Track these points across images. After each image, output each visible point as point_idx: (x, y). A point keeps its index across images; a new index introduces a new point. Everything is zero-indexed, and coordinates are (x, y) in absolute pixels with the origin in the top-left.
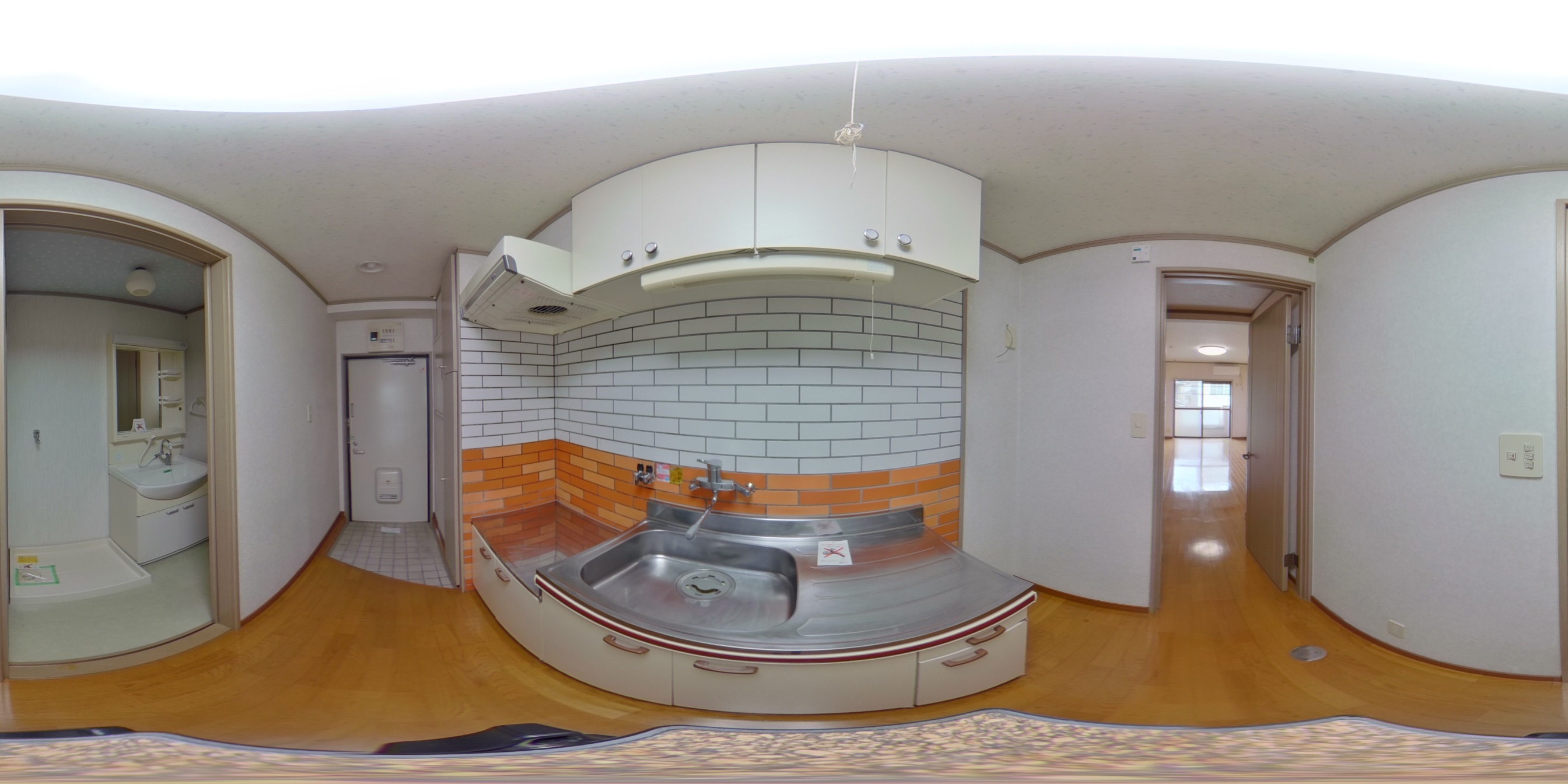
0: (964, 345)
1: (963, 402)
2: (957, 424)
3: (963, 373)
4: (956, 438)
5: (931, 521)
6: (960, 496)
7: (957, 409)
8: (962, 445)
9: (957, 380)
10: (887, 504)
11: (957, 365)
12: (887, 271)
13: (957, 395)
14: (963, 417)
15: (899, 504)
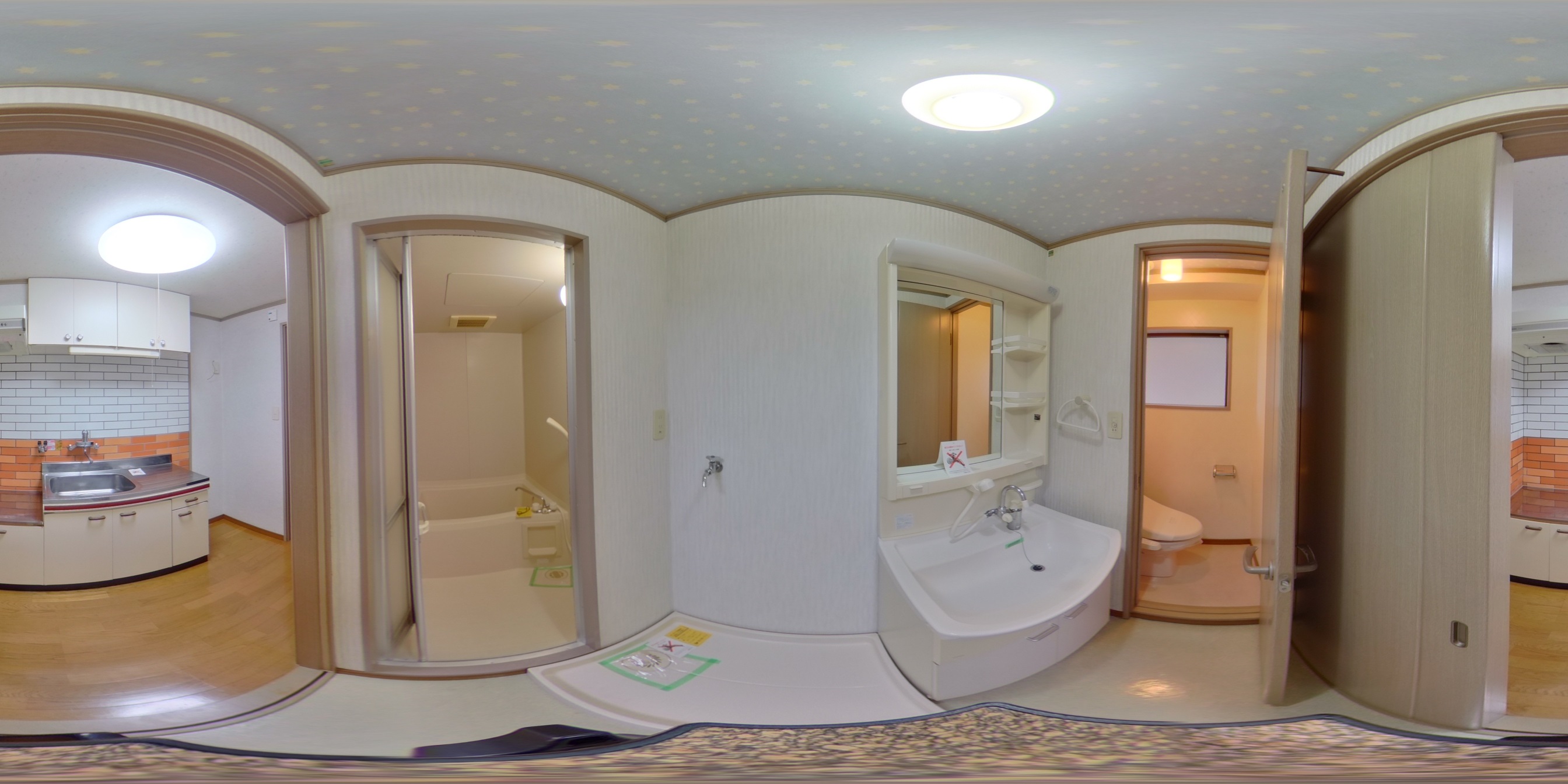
0: (189, 375)
1: (190, 403)
2: (187, 414)
3: (190, 389)
4: (187, 421)
5: (175, 461)
6: (190, 451)
7: (187, 407)
8: (190, 424)
9: (186, 393)
10: (155, 452)
11: (186, 385)
12: (157, 355)
13: (186, 400)
14: (190, 410)
15: (161, 452)
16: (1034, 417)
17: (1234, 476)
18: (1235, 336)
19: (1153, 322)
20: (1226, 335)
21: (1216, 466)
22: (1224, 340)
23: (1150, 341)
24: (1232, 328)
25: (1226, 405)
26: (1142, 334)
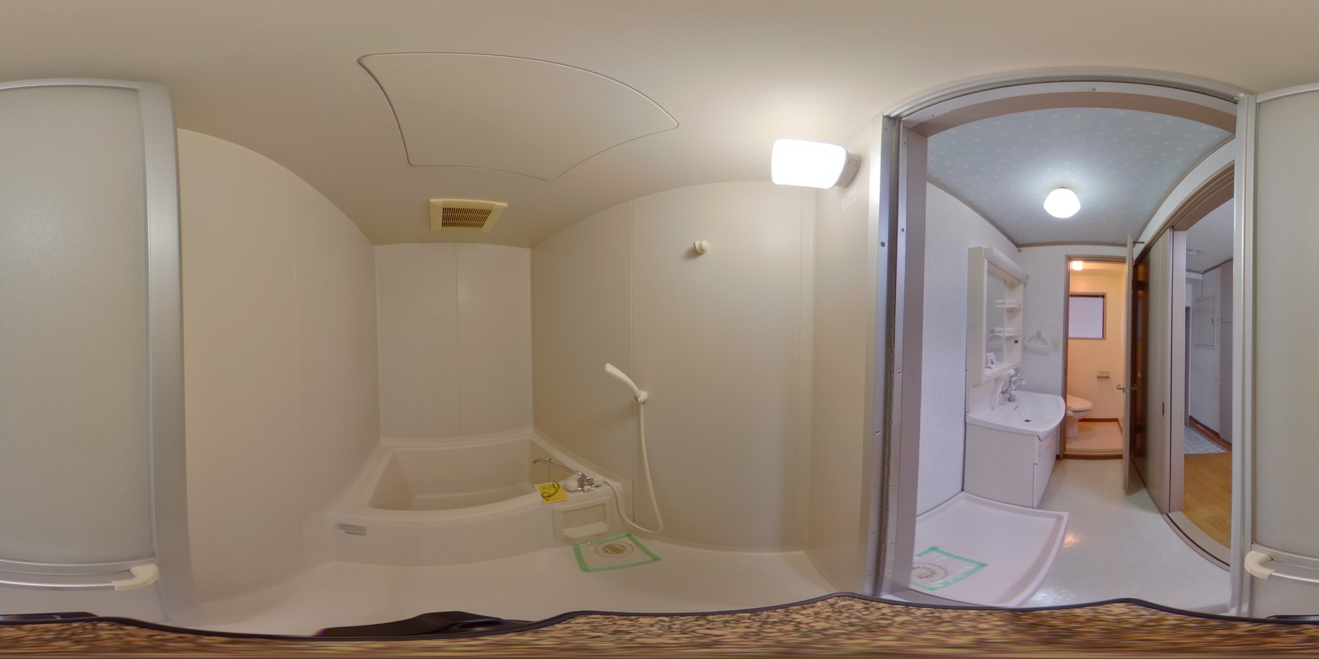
16: (1014, 342)
17: (1108, 377)
18: (1108, 297)
19: (1073, 289)
20: (1103, 296)
21: (1098, 372)
22: (1102, 299)
23: (1071, 299)
24: (1106, 293)
25: (1103, 337)
26: (1069, 295)
